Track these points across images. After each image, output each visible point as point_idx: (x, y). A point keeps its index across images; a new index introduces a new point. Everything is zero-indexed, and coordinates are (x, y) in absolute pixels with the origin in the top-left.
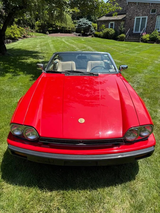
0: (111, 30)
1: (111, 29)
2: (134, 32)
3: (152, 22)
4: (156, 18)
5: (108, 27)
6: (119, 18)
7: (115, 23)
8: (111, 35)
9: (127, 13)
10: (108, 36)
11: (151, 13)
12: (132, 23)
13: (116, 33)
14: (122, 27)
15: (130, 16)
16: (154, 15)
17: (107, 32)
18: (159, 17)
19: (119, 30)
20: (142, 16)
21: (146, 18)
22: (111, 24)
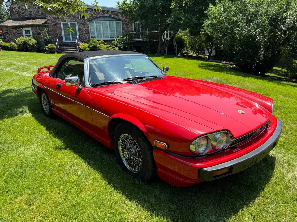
0: (30, 40)
1: (28, 38)
2: (64, 41)
3: (84, 29)
4: (88, 25)
5: (23, 36)
6: (38, 24)
7: (32, 29)
8: (32, 46)
9: (47, 17)
10: (27, 47)
11: (80, 19)
12: (58, 30)
13: (39, 43)
14: (47, 35)
15: (52, 20)
16: (85, 21)
17: (24, 41)
18: (91, 23)
19: (43, 39)
20: (70, 21)
21: (75, 24)
22: (26, 31)
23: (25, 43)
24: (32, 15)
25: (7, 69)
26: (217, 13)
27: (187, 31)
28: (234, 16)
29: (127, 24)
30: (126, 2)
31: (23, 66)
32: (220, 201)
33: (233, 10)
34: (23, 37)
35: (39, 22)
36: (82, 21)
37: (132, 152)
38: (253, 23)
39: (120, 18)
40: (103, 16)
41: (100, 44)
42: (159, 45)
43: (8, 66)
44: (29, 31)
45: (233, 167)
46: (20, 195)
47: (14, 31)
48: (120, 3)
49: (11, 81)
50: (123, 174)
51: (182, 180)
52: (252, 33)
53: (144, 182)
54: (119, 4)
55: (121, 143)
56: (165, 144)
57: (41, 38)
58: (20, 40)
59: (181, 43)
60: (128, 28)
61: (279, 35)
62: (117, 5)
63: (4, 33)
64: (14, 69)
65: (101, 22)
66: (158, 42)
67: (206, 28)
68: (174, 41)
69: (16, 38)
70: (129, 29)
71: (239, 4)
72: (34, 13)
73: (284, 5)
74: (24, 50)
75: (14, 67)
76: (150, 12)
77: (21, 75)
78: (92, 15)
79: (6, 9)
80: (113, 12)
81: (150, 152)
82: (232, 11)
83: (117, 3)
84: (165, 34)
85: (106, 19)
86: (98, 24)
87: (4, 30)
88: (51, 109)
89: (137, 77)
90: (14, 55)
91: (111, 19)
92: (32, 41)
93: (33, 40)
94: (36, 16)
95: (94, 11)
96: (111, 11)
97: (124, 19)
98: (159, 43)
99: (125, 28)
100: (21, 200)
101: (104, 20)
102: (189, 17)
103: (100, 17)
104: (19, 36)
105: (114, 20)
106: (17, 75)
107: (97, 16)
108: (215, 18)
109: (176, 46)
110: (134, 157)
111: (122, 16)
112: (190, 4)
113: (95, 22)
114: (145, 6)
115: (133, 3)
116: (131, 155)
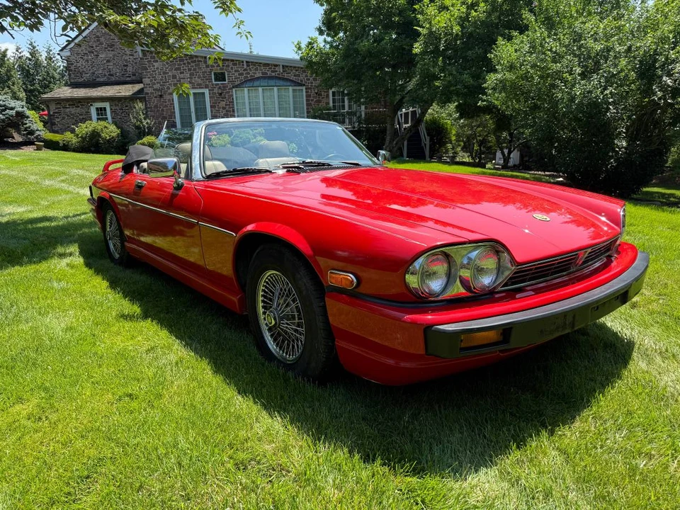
0: (106, 127)
1: (102, 124)
3: (223, 104)
4: (232, 95)
5: (91, 120)
6: (123, 94)
7: (111, 106)
8: (108, 141)
9: (144, 80)
10: (97, 143)
11: (214, 82)
12: (166, 106)
13: (124, 134)
14: (142, 117)
15: (155, 87)
16: (225, 87)
17: (94, 131)
18: (238, 92)
19: (134, 125)
20: (193, 88)
21: (203, 94)
22: (97, 109)
23: (95, 135)
24: (112, 75)
25: (47, 182)
26: (514, 55)
27: (452, 106)
28: (554, 61)
29: (316, 93)
30: (315, 45)
31: (83, 176)
32: (487, 422)
33: (552, 48)
34: (90, 122)
35: (126, 91)
36: (220, 88)
37: (283, 312)
38: (598, 75)
39: (301, 81)
40: (265, 77)
41: (255, 137)
42: (388, 138)
43: (51, 175)
44: (105, 108)
45: (511, 328)
46: (20, 400)
47: (73, 110)
48: (303, 46)
49: (53, 203)
50: (263, 365)
51: (391, 362)
52: (595, 98)
53: (309, 380)
54: (299, 48)
55: (262, 296)
56: (350, 275)
57: (128, 123)
58: (84, 129)
59: (438, 132)
60: (319, 101)
61: (660, 99)
62: (296, 49)
63: (51, 113)
64: (63, 181)
65: (260, 89)
66: (384, 131)
67: (490, 91)
68: (422, 129)
69: (76, 123)
70: (323, 104)
71: (564, 35)
72: (117, 71)
73: (671, 32)
74: (93, 149)
75: (63, 178)
76: (367, 64)
77: (76, 194)
78: (242, 74)
79: (60, 67)
80: (287, 66)
81: (321, 304)
82: (548, 50)
83: (296, 46)
84: (401, 115)
85: (272, 82)
86: (253, 94)
87: (53, 107)
88: (123, 246)
89: (311, 162)
90: (68, 158)
91: (281, 83)
92: (110, 130)
93: (113, 127)
94: (122, 79)
95: (245, 67)
96: (283, 66)
97: (312, 83)
98: (388, 132)
99: (313, 103)
100: (22, 410)
101: (266, 85)
102: (455, 73)
103: (258, 78)
104: (83, 121)
105: (289, 84)
106: (68, 192)
107: (251, 76)
108: (512, 67)
109: (426, 140)
110: (287, 324)
111: (306, 76)
112: (456, 44)
113: (246, 89)
114: (357, 51)
115: (331, 47)
116: (282, 319)
